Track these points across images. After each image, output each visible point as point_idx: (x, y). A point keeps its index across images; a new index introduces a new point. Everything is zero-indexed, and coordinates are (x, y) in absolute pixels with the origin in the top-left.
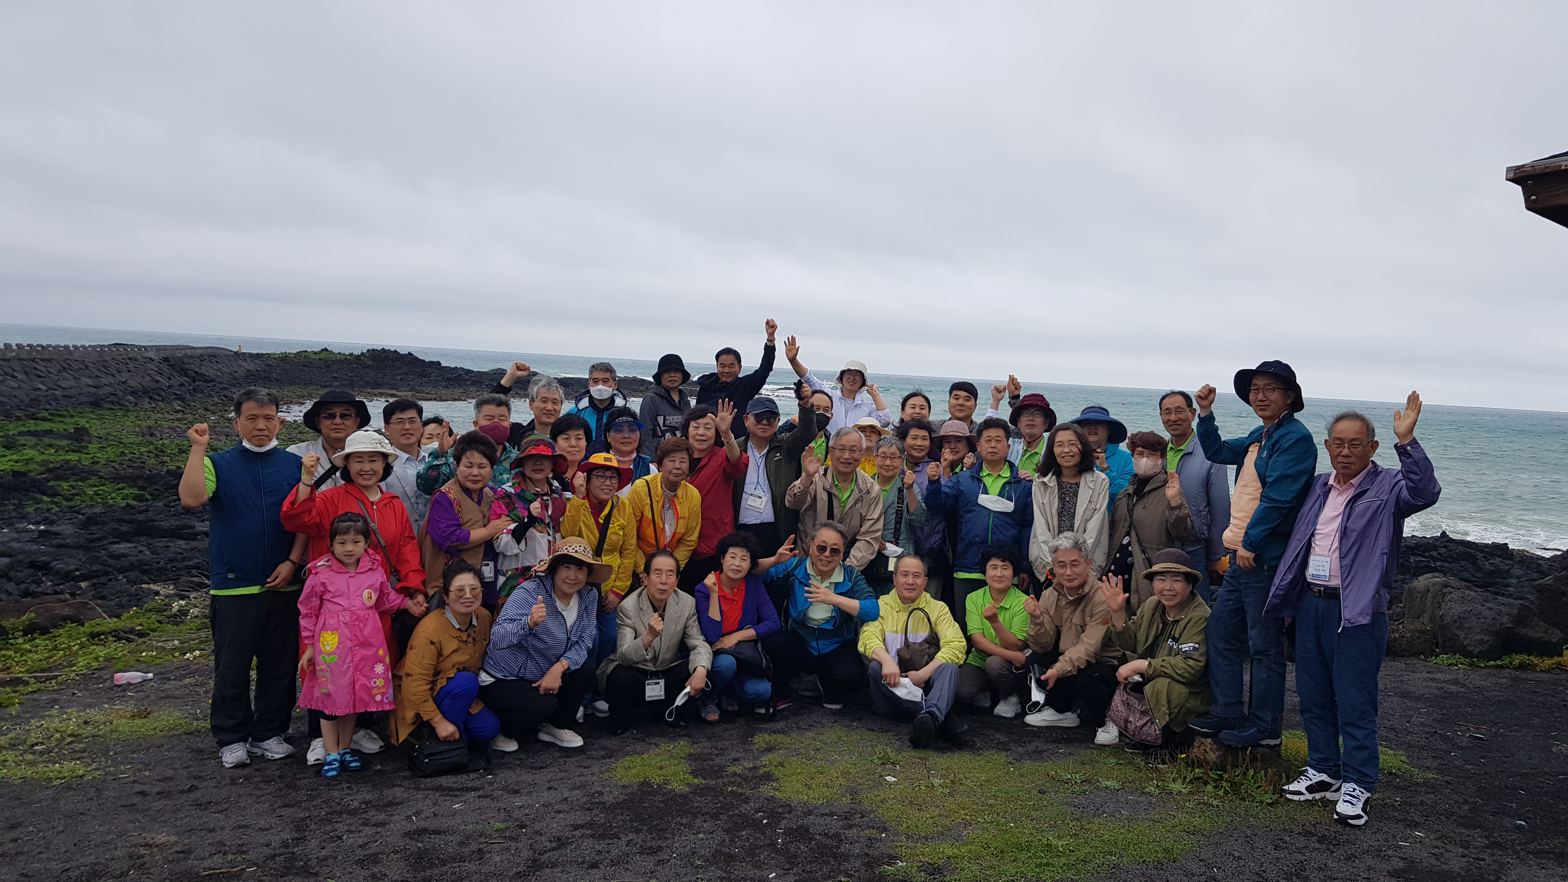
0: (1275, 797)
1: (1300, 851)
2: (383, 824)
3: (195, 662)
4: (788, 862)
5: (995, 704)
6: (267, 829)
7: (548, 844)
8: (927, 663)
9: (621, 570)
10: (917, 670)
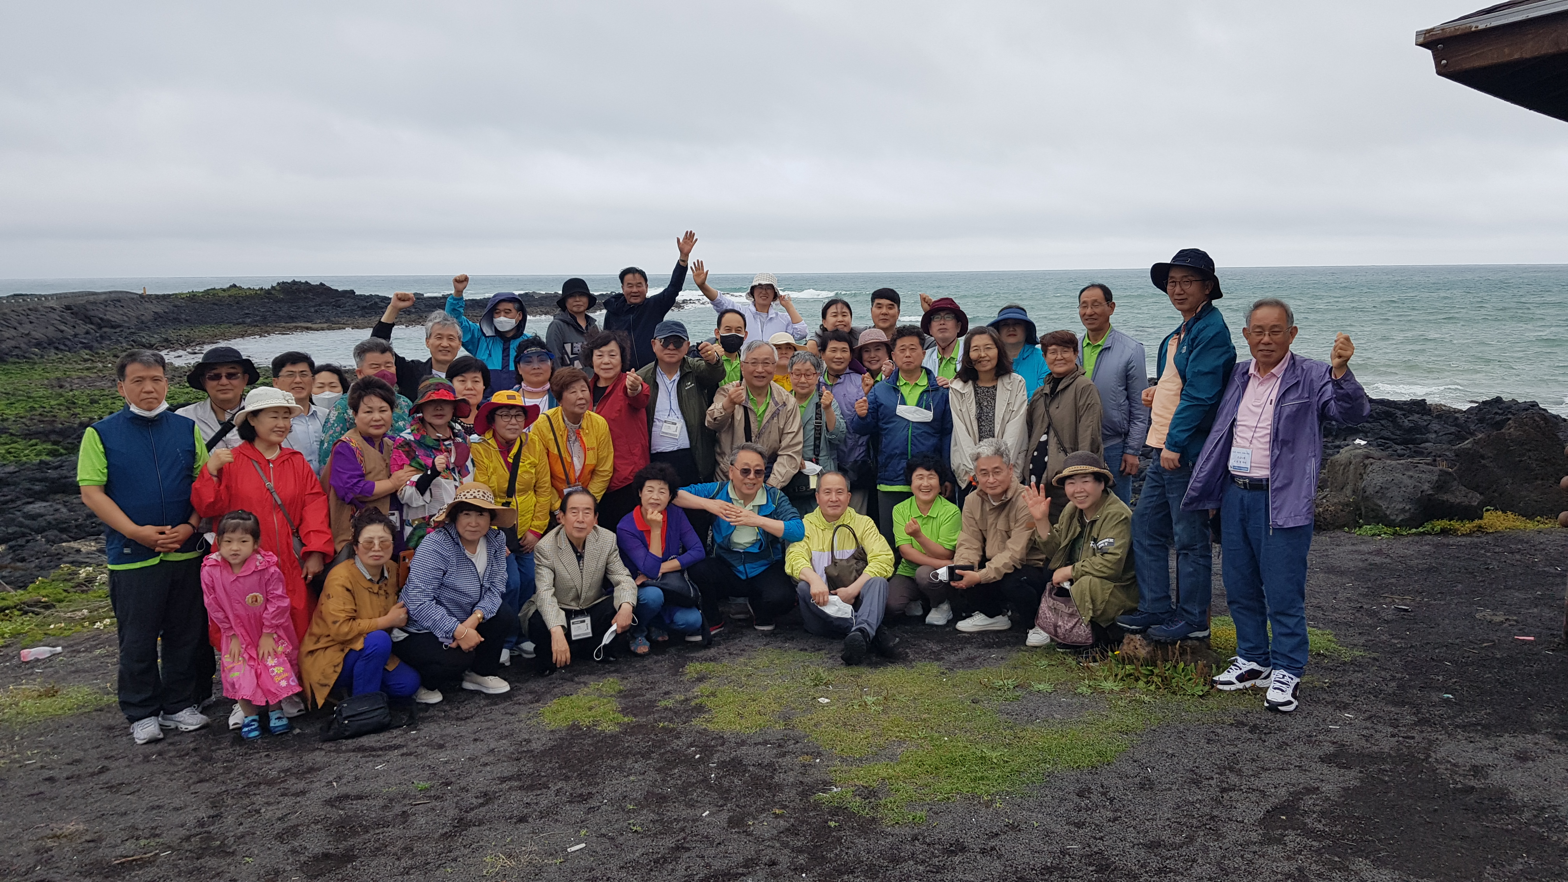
0: (1207, 688)
1: (1232, 742)
2: (303, 793)
3: (106, 630)
4: (722, 798)
5: (927, 612)
6: (181, 808)
7: (474, 801)
8: (856, 579)
9: (538, 509)
10: (846, 586)
